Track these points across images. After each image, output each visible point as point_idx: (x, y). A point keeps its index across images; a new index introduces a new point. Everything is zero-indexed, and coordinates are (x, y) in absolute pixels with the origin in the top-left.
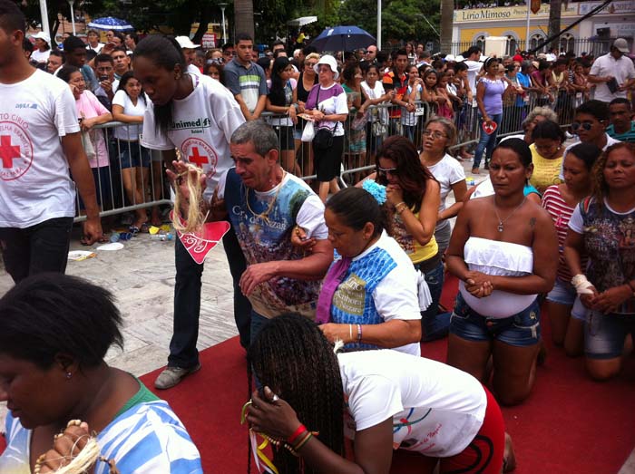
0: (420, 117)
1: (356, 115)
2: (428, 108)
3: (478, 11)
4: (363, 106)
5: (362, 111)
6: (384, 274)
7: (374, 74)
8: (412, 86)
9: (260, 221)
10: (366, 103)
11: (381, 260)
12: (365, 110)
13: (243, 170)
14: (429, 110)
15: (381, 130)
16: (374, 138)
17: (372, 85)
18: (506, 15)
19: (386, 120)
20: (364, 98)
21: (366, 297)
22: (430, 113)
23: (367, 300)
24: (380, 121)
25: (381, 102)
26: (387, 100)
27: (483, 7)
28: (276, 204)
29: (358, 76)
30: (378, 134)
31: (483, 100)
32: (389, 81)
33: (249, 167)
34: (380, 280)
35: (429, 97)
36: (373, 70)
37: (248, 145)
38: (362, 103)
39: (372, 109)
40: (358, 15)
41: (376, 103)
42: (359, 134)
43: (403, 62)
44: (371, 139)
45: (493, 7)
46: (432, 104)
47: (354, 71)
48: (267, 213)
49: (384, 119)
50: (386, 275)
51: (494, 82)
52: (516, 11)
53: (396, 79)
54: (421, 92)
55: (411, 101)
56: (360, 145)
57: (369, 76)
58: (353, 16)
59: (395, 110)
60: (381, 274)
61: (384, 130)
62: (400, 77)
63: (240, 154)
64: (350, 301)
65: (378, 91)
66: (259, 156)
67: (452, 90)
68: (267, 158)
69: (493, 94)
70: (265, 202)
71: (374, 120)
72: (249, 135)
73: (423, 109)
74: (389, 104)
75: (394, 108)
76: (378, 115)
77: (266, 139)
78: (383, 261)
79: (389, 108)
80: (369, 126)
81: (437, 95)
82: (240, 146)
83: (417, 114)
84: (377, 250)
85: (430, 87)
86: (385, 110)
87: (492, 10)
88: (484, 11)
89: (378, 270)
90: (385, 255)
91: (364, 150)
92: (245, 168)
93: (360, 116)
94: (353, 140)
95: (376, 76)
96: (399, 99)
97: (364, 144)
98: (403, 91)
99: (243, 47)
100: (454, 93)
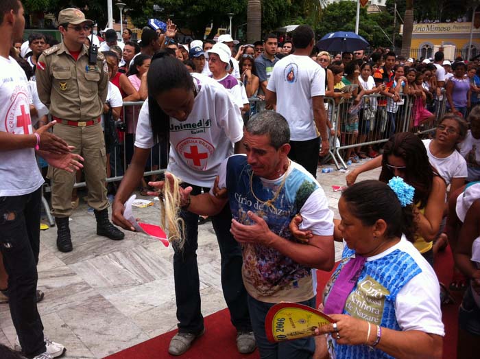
0: (401, 106)
1: (352, 103)
2: (408, 99)
3: (424, 26)
4: (359, 96)
5: (358, 99)
6: (406, 279)
7: (368, 70)
8: (397, 81)
9: (265, 207)
10: (361, 93)
11: (403, 263)
12: (361, 98)
13: (255, 161)
14: (408, 101)
15: (370, 116)
16: (365, 121)
17: (365, 79)
18: (447, 29)
19: (375, 108)
20: (360, 89)
21: (385, 306)
22: (409, 103)
23: (387, 309)
24: (370, 107)
25: (372, 93)
26: (376, 92)
27: (428, 22)
28: (282, 192)
29: (357, 71)
30: (368, 118)
31: (452, 94)
32: (380, 76)
33: (262, 158)
34: (402, 286)
35: (409, 91)
36: (367, 67)
37: (265, 138)
38: (358, 93)
39: (364, 98)
40: (329, 25)
41: (368, 93)
42: (353, 118)
43: (391, 62)
44: (363, 122)
45: (437, 23)
46: (411, 96)
47: (354, 67)
48: (273, 200)
49: (374, 107)
50: (409, 280)
51: (461, 81)
52: (454, 26)
53: (385, 75)
54: (404, 87)
55: (396, 93)
56: (353, 127)
57: (364, 72)
58: (325, 26)
59: (383, 99)
60: (402, 279)
61: (373, 116)
62: (388, 73)
63: (255, 146)
64: (367, 307)
65: (370, 84)
66: (272, 149)
67: (425, 87)
68: (280, 151)
69: (459, 90)
70: (271, 190)
71: (366, 107)
72: (266, 127)
73: (403, 100)
74: (379, 95)
75: (382, 98)
76: (369, 103)
77: (281, 133)
78: (406, 265)
79: (378, 98)
80: (361, 112)
81: (415, 89)
82: (256, 137)
83: (399, 104)
84: (397, 252)
85: (411, 83)
86: (374, 100)
87: (436, 25)
88: (430, 25)
89: (399, 274)
90: (408, 258)
91: (357, 131)
92: (257, 159)
93: (356, 103)
94: (348, 122)
95: (370, 72)
96: (386, 91)
97: (357, 126)
98: (390, 84)
99: (271, 43)
100: (427, 89)
